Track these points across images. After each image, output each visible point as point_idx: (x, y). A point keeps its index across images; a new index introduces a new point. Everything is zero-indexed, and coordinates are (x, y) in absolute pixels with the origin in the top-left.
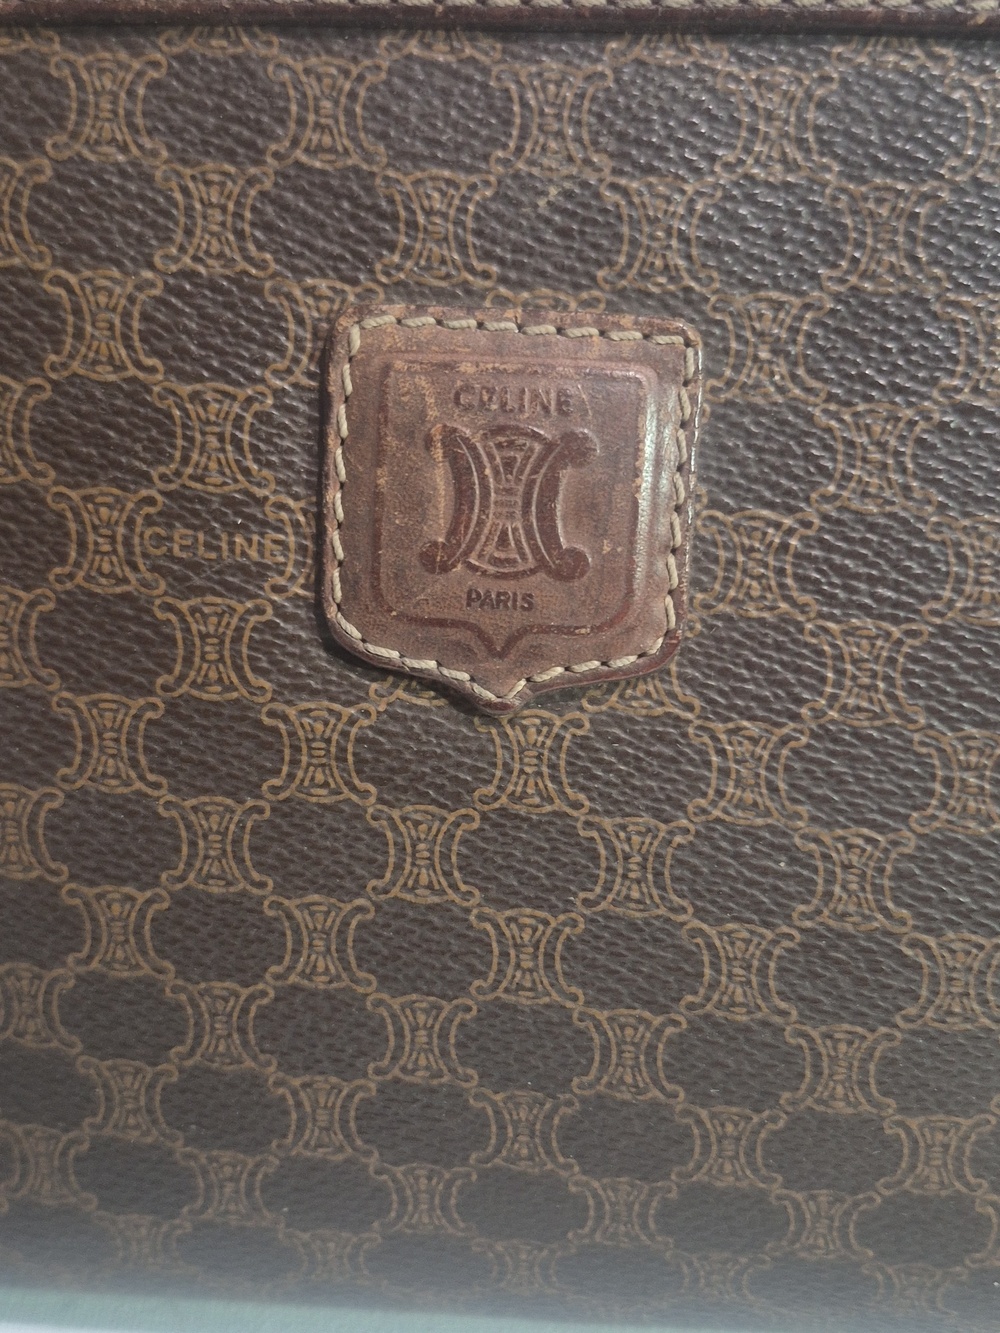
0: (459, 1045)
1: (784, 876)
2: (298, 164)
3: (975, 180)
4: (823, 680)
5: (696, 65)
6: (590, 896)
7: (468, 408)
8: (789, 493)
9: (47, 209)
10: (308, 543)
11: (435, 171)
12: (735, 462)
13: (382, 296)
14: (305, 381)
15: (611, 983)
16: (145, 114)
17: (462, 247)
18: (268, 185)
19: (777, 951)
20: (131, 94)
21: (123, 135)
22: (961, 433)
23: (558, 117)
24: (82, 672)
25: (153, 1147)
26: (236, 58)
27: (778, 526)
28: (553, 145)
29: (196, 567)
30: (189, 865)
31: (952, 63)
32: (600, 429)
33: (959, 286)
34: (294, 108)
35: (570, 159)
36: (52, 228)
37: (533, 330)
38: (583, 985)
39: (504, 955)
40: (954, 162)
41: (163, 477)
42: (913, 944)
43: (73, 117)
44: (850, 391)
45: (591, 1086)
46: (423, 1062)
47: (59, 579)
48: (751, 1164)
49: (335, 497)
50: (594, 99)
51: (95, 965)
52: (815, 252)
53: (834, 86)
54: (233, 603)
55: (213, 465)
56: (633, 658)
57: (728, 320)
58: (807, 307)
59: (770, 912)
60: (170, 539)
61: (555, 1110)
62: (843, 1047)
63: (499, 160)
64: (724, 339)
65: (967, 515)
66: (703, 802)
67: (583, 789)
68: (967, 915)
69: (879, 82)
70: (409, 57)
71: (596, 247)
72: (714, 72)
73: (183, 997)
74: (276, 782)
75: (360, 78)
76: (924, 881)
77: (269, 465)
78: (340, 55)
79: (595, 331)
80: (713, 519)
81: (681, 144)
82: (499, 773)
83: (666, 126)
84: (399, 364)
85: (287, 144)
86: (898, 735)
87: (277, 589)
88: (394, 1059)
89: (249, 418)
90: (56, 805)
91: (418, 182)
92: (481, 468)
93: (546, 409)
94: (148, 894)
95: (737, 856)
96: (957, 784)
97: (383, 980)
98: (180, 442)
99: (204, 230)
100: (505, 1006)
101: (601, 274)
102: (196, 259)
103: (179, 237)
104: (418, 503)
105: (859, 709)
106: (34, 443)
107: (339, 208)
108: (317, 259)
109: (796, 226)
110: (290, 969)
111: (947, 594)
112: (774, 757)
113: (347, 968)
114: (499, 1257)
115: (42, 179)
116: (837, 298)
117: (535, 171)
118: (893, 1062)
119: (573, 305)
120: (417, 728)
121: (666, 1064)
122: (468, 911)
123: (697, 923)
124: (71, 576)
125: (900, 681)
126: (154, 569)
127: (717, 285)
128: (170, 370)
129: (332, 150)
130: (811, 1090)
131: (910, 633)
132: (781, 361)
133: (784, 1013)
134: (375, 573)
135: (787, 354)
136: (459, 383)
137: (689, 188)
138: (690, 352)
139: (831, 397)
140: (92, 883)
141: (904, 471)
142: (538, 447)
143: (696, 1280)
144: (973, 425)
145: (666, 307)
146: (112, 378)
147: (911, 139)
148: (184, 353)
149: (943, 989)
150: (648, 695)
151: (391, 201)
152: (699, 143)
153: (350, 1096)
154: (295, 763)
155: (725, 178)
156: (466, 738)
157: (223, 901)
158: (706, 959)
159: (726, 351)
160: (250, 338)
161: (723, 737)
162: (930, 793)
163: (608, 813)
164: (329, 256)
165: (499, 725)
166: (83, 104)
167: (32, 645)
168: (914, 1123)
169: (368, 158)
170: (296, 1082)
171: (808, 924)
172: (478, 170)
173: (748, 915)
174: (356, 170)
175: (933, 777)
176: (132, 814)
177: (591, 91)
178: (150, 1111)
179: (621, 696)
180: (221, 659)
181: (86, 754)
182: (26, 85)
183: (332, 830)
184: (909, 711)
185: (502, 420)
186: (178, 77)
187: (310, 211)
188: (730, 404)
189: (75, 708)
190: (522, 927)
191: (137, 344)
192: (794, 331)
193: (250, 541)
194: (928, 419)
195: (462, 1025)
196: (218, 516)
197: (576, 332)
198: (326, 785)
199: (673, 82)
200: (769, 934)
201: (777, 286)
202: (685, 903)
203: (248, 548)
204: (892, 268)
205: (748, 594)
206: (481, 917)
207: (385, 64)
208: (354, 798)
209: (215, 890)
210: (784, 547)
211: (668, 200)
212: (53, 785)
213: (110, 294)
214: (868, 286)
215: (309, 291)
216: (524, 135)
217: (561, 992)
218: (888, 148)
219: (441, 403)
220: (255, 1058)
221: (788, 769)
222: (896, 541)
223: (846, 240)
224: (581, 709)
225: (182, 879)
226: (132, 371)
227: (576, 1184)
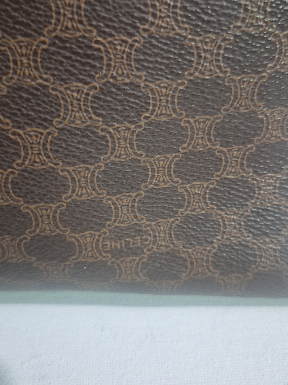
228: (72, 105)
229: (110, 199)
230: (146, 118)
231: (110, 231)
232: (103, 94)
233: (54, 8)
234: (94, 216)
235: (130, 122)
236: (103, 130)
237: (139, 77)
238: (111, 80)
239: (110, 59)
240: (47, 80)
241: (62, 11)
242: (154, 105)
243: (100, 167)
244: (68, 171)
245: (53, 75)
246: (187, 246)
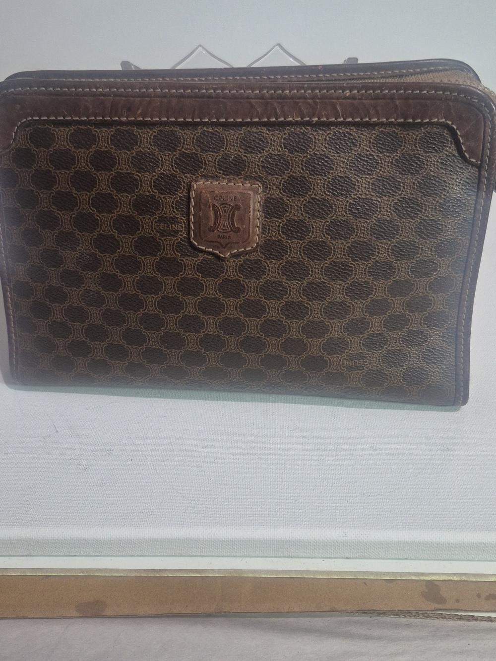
0: (219, 326)
1: (281, 290)
2: (183, 152)
3: (314, 153)
4: (288, 252)
5: (260, 131)
6: (244, 295)
7: (217, 200)
8: (280, 215)
9: (134, 161)
10: (187, 226)
11: (210, 153)
12: (269, 209)
13: (200, 177)
14: (185, 194)
15: (248, 313)
16: (153, 142)
17: (215, 168)
18: (177, 156)
19: (281, 306)
20: (150, 138)
21: (150, 146)
22: (312, 203)
23: (233, 142)
24: (143, 252)
25: (158, 349)
26: (171, 131)
27: (278, 222)
28: (232, 147)
29: (165, 231)
30: (165, 290)
31: (310, 130)
32: (242, 204)
33: (311, 174)
34: (182, 141)
35: (236, 150)
36: (136, 165)
37: (229, 184)
38: (243, 313)
39: (227, 307)
40: (311, 150)
41: (158, 214)
42: (307, 304)
43: (139, 142)
44: (291, 195)
45: (246, 334)
46: (212, 330)
47: (138, 234)
48: (278, 350)
49: (192, 217)
50: (240, 138)
51: (146, 311)
52: (284, 168)
53: (287, 135)
54: (173, 238)
55: (168, 211)
56: (250, 248)
57: (267, 182)
58: (283, 179)
59: (279, 298)
60: (160, 226)
61: (239, 339)
62: (294, 324)
63: (222, 151)
64: (267, 185)
65: (314, 219)
66: (265, 276)
67: (242, 274)
68: (317, 297)
69: (295, 134)
70: (204, 130)
71: (241, 167)
72: (263, 133)
73: (164, 317)
74: (181, 273)
75: (195, 135)
76: (308, 291)
77: (179, 211)
78: (191, 130)
79: (241, 184)
80: (266, 220)
81: (257, 147)
82: (225, 271)
83: (254, 144)
84: (203, 191)
85: (181, 148)
86: (302, 262)
87: (181, 235)
88: (206, 329)
89: (175, 202)
90: (138, 279)
91: (206, 155)
92: (220, 211)
93: (232, 200)
94: (157, 296)
95: (272, 287)
96: (314, 272)
97: (204, 313)
98: (161, 207)
99: (165, 165)
100: (228, 318)
101: (242, 173)
102: (163, 171)
103: (160, 166)
104: (208, 218)
105: (294, 257)
106: (133, 207)
107: (191, 160)
108: (187, 170)
109: (280, 163)
110: (185, 311)
111: (310, 235)
112: (278, 267)
113: (197, 311)
114: (229, 372)
115: (134, 155)
116: (288, 177)
117: (229, 153)
118: (305, 327)
119: (237, 179)
120: (209, 262)
121: (260, 329)
122: (220, 299)
123: (265, 300)
124: (141, 233)
125: (302, 252)
126: (157, 231)
127: (265, 175)
128: (159, 192)
129: (190, 149)
130: (289, 334)
131: (304, 242)
132: (278, 189)
133: (283, 318)
134: (200, 232)
135: (279, 188)
136: (215, 195)
137: (259, 156)
138: (260, 188)
139: (287, 196)
140: (145, 294)
141: (302, 211)
142: (230, 207)
143: (270, 377)
144: (315, 202)
145: (255, 179)
146: (148, 194)
147: (302, 145)
148: (162, 189)
149: (313, 312)
150: (254, 255)
151: (202, 159)
152: (261, 147)
153: (198, 337)
154: (185, 269)
155: (266, 154)
156: (218, 264)
157: (172, 297)
158: (267, 307)
159: (267, 187)
160: (174, 186)
161: (269, 263)
162: (309, 274)
163: (247, 279)
164: (190, 170)
165: (225, 261)
166: (141, 140)
167: (133, 247)
168: (310, 340)
169: (197, 150)
170: (187, 334)
171: (286, 300)
172: (218, 153)
173: (274, 298)
174: (194, 153)
175: (309, 270)
176: (153, 280)
177: (239, 137)
178: (158, 342)
179: (249, 255)
180: (170, 249)
181: (144, 268)
182: (129, 136)
183: (193, 283)
184: (304, 257)
185: (223, 202)
186: (159, 134)
187: (186, 161)
188: (268, 198)
189: (142, 259)
190: (231, 302)
191: (153, 187)
192: (280, 183)
193: (175, 226)
194: (306, 200)
195: (220, 322)
196: (169, 221)
197: (238, 185)
198: (191, 274)
199: (255, 135)
200: (279, 302)
201: (277, 174)
202: (262, 296)
203: (175, 227)
204: (298, 171)
205: (273, 235)
206: (223, 300)
207: (200, 132)
208: (197, 277)
209: (170, 295)
210: (279, 226)
211: (255, 158)
212: (137, 274)
213: (147, 178)
214: (294, 175)
215: (186, 177)
216: (227, 146)
217: (239, 315)
218: (298, 147)
219: (212, 199)
220: (179, 330)
221: (281, 269)
222: (300, 224)
223: (290, 165)
224: (241, 258)
225: (163, 293)
226: (152, 193)
227: (244, 355)
228: (336, 291)
229: (348, 338)
230: (371, 297)
231: (347, 355)
232: (352, 286)
233: (333, 249)
234: (339, 347)
235: (363, 299)
236: (349, 303)
237: (369, 279)
238: (356, 280)
239: (356, 271)
240: (325, 280)
241: (336, 250)
242: (375, 292)
243: (346, 321)
244: (330, 322)
245: (329, 277)
246: (388, 367)
